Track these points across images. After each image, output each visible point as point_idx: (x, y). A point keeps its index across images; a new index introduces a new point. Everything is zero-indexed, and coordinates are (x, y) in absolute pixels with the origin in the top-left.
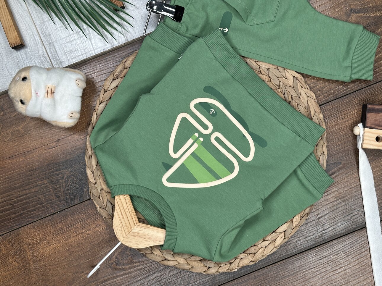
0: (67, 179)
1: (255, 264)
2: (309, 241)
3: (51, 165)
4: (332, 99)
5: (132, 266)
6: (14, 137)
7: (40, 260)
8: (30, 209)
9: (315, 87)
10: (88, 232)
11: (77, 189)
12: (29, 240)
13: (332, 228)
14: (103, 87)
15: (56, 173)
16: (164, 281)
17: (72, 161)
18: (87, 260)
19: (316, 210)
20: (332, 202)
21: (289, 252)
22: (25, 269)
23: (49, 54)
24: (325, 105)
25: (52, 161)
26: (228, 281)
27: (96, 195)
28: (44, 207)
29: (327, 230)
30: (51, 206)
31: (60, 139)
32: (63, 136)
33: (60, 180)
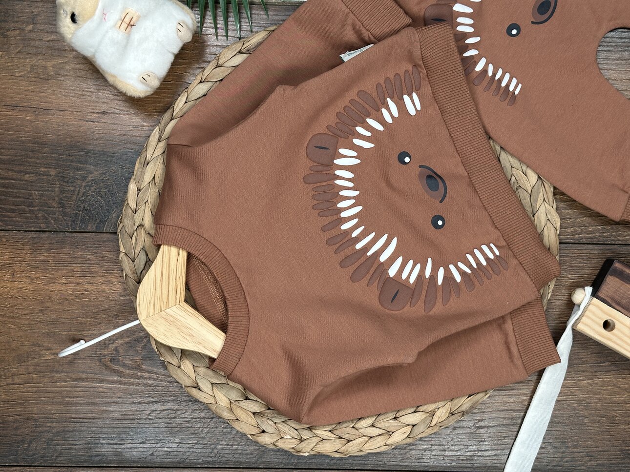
0: (90, 183)
1: (341, 459)
2: (446, 458)
3: (75, 148)
4: (585, 242)
5: (137, 374)
6: (34, 75)
8: (8, 207)
10: (87, 286)
11: (101, 207)
13: (493, 453)
14: (218, 57)
15: (77, 165)
16: (179, 422)
17: (112, 157)
18: (65, 332)
19: (480, 413)
20: (511, 410)
21: (405, 462)
24: (570, 245)
25: (79, 142)
26: (285, 467)
27: (127, 230)
28: (32, 212)
29: (483, 452)
30: (44, 216)
31: (109, 112)
32: (116, 109)
33: (79, 181)
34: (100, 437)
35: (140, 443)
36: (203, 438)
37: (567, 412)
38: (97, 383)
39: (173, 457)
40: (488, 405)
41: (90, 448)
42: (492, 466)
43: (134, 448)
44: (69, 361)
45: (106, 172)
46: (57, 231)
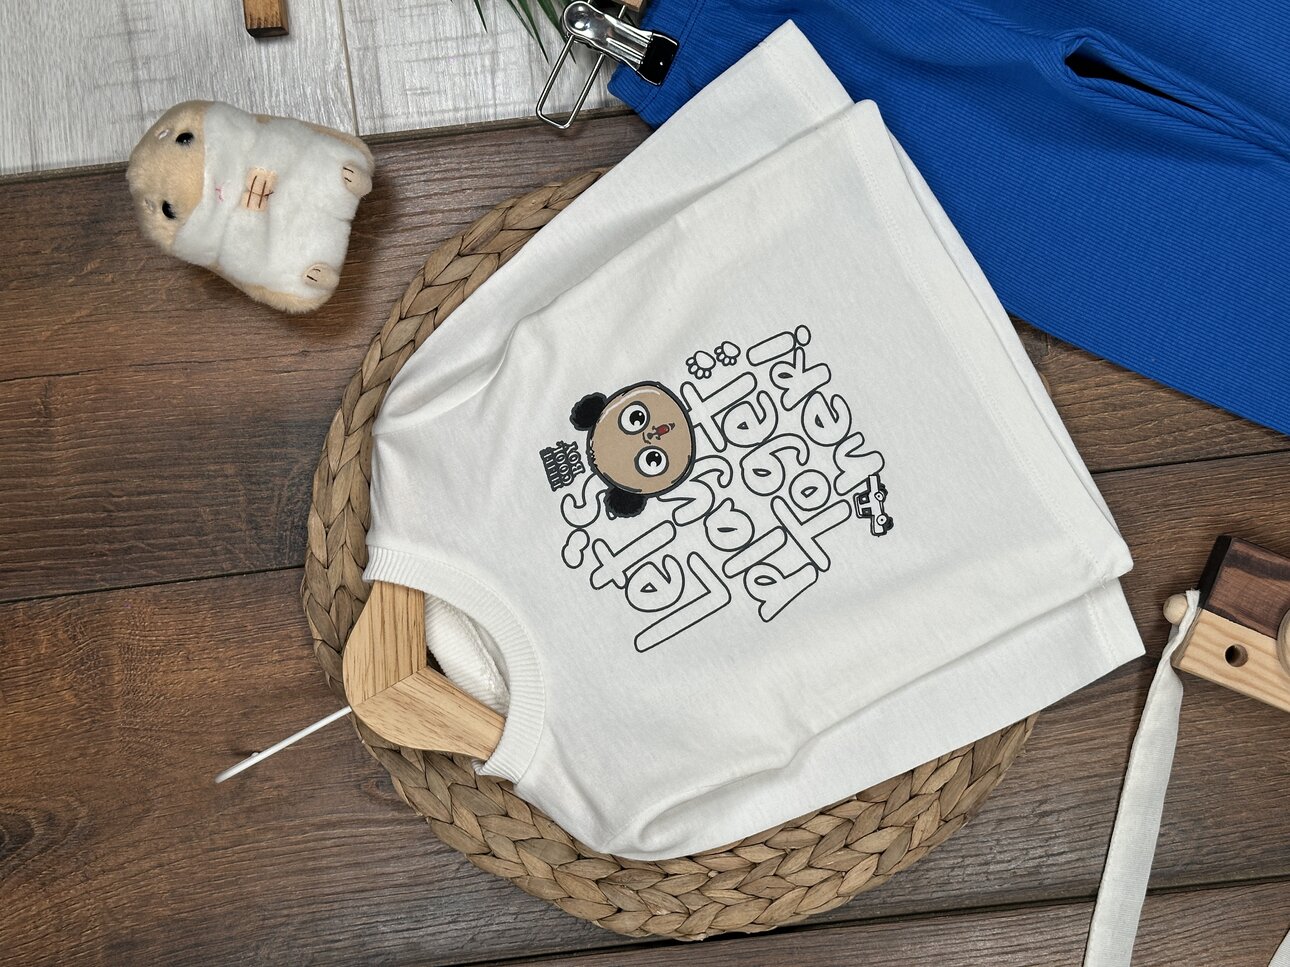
0: (297, 480)
2: (992, 877)
3: (263, 423)
4: (1184, 458)
6: (174, 306)
7: (148, 706)
8: (162, 541)
12: (130, 633)
13: (1073, 856)
15: (269, 451)
19: (1043, 788)
20: (1095, 776)
21: (920, 894)
22: (93, 722)
23: (356, 81)
24: (1158, 469)
25: (268, 411)
28: (200, 544)
29: (1057, 857)
30: (227, 549)
31: (314, 350)
33: (277, 478)
34: (377, 922)
35: (450, 923)
37: (1196, 766)
38: (358, 828)
39: (510, 940)
40: (1055, 772)
41: (364, 944)
42: (1075, 879)
43: (440, 933)
44: (305, 795)
46: (252, 572)
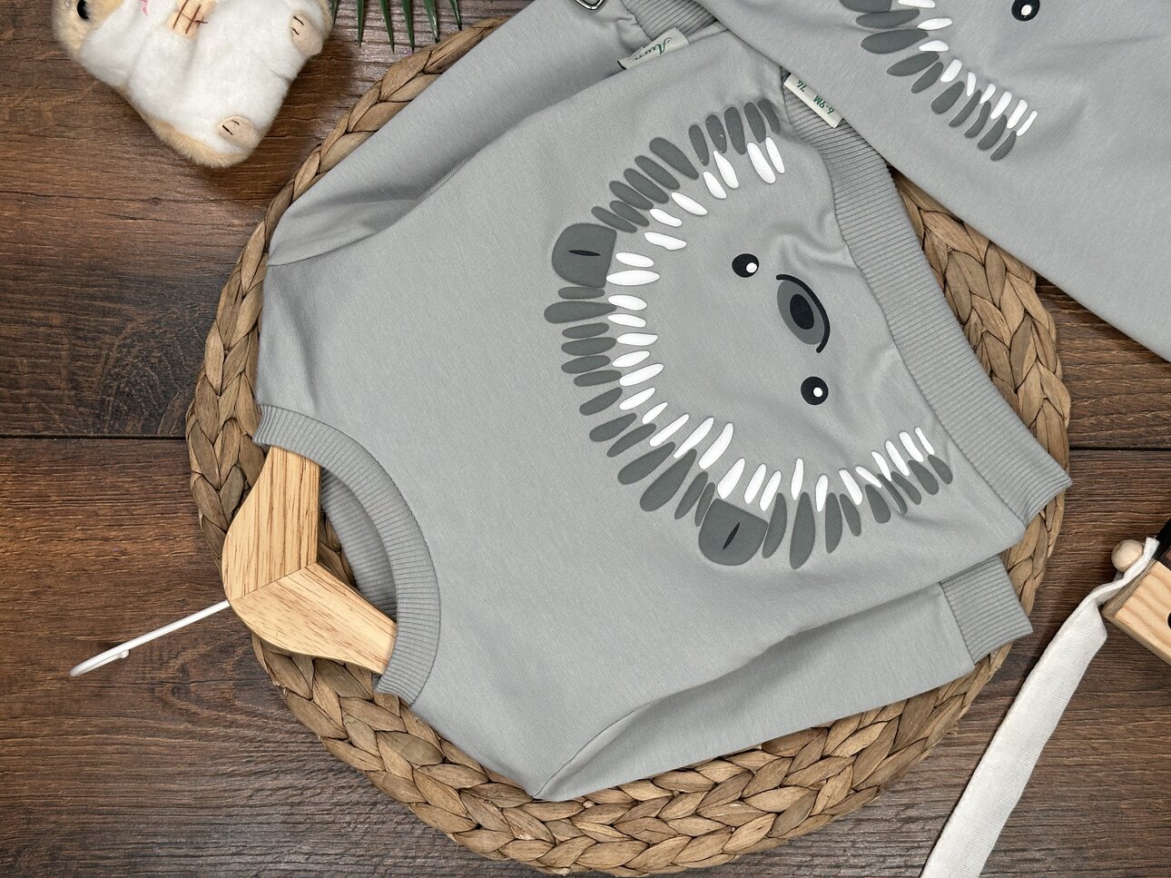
0: (129, 341)
3: (99, 272)
4: (1120, 444)
5: (224, 717)
6: (16, 129)
9: (1078, 379)
10: (125, 545)
11: (152, 387)
14: (379, 84)
15: (102, 304)
16: (309, 812)
17: (173, 287)
19: (909, 790)
24: (1088, 453)
25: (106, 259)
28: (16, 399)
30: (40, 407)
31: (164, 198)
32: (179, 192)
33: (107, 336)
34: (153, 843)
35: (233, 854)
36: (357, 844)
37: (1086, 789)
38: (145, 736)
40: (926, 775)
41: (135, 864)
43: (222, 864)
44: (92, 692)
45: (161, 318)
46: (67, 437)
